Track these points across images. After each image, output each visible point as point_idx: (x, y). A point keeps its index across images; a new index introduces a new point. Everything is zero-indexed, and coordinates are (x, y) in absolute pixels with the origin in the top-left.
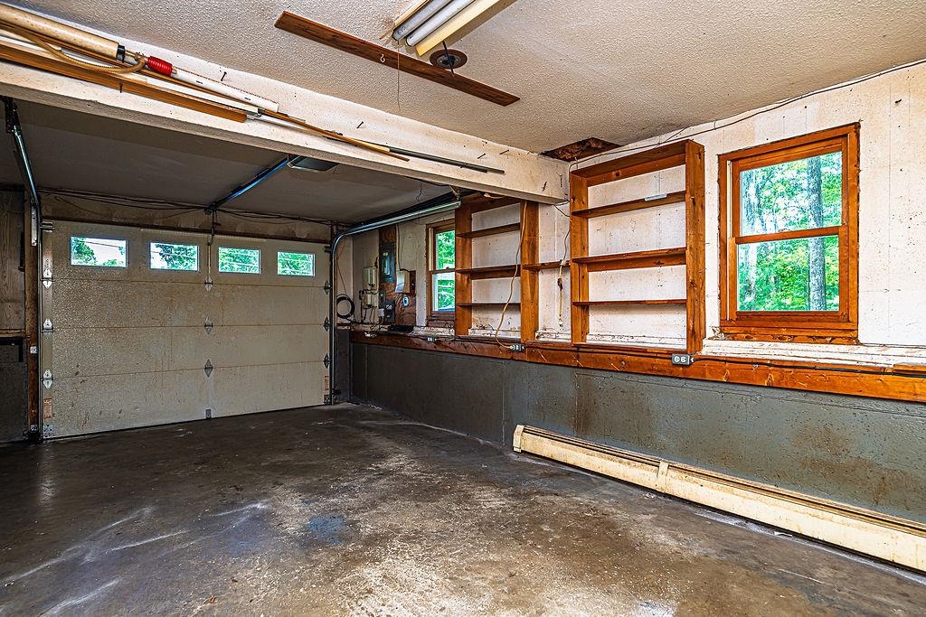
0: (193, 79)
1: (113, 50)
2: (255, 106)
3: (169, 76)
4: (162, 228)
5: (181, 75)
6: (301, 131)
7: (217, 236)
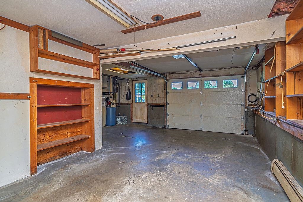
0: (128, 50)
1: (116, 50)
2: (138, 51)
3: (124, 51)
4: (191, 78)
5: (127, 50)
6: (150, 52)
7: (202, 78)
